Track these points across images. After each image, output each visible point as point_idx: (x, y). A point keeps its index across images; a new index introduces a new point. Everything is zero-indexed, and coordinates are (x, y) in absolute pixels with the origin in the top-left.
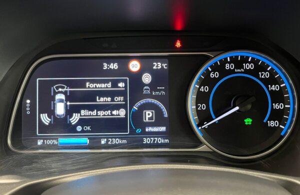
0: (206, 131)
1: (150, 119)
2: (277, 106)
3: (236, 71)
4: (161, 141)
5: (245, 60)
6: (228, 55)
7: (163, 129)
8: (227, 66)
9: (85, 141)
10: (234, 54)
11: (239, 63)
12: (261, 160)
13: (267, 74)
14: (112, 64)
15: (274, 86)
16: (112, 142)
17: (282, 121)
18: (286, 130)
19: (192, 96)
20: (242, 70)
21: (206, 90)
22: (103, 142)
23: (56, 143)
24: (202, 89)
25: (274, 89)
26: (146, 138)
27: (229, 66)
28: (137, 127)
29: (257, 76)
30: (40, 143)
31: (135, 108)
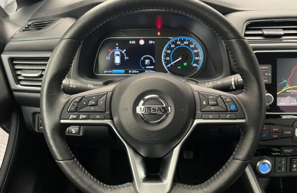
0: (168, 68)
1: (148, 63)
2: (196, 58)
3: (181, 44)
5: (185, 40)
6: (178, 38)
7: (153, 67)
8: (178, 43)
9: (123, 71)
10: (180, 38)
11: (182, 41)
13: (193, 46)
15: (195, 50)
16: (133, 72)
17: (198, 64)
18: (199, 67)
19: (163, 54)
20: (184, 44)
22: (130, 72)
23: (112, 72)
24: (168, 52)
25: (195, 52)
26: (146, 70)
28: (143, 66)
29: (189, 47)
30: (105, 72)
31: (142, 59)
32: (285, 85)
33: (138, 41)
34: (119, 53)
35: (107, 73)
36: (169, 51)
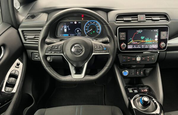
0: (87, 33)
1: (78, 31)
2: (98, 29)
5: (93, 22)
6: (91, 21)
7: (80, 33)
9: (68, 35)
10: (92, 21)
11: (92, 22)
18: (100, 33)
19: (85, 28)
22: (71, 35)
25: (98, 27)
28: (76, 33)
29: (95, 24)
31: (76, 30)
32: (131, 40)
33: (74, 22)
34: (66, 27)
35: (61, 36)
36: (87, 27)
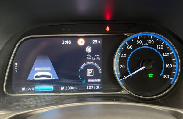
1: (91, 74)
2: (168, 66)
3: (143, 45)
4: (97, 87)
5: (148, 38)
6: (138, 35)
7: (99, 80)
8: (138, 42)
9: (51, 88)
10: (141, 34)
11: (144, 40)
12: (159, 99)
13: (162, 46)
14: (67, 41)
15: (166, 54)
16: (68, 88)
17: (171, 75)
18: (174, 80)
19: (116, 60)
20: (147, 44)
21: (125, 56)
22: (62, 88)
23: (33, 89)
24: (122, 56)
25: (166, 56)
26: (89, 86)
27: (139, 42)
28: (83, 80)
29: (156, 48)
30: (23, 89)
31: (82, 68)
35: (26, 92)
